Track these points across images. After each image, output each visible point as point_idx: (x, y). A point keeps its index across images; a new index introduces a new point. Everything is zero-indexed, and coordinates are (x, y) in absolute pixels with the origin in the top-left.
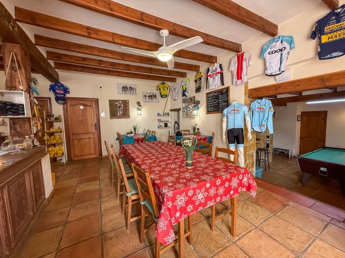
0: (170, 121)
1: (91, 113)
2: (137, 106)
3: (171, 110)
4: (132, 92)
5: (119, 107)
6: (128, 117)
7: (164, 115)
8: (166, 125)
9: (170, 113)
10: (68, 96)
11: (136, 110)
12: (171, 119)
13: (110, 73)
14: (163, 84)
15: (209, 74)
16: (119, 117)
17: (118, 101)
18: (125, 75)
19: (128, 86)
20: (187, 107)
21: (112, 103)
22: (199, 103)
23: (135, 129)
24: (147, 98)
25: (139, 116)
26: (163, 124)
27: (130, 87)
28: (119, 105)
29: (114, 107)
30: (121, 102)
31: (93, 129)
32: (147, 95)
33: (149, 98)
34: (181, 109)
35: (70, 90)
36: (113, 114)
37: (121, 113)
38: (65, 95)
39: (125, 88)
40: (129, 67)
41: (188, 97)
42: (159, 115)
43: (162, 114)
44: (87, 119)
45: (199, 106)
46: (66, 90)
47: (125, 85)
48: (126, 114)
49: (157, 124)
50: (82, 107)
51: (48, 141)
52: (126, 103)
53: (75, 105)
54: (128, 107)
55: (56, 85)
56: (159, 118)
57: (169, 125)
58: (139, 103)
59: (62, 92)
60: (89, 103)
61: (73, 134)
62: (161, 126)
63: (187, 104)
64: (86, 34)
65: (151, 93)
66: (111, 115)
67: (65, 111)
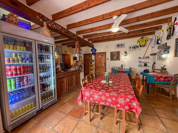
0: (150, 62)
1: (103, 58)
2: (125, 54)
3: (151, 55)
4: (122, 47)
5: (115, 55)
6: (119, 60)
7: (144, 58)
8: (146, 65)
9: (150, 57)
10: (96, 52)
11: (124, 56)
12: (151, 61)
13: (110, 40)
14: (142, 38)
15: (176, 22)
16: (115, 60)
17: (114, 52)
18: (117, 39)
19: (120, 44)
20: (160, 52)
21: (112, 54)
22: (170, 48)
23: (122, 66)
24: (132, 48)
25: (125, 59)
26: (143, 64)
27: (121, 44)
28: (115, 54)
29: (112, 55)
30: (116, 52)
31: (104, 65)
32: (132, 47)
33: (133, 49)
34: (157, 54)
35: (97, 50)
36: (112, 59)
37: (116, 58)
38: (95, 52)
39: (118, 46)
40: (116, 35)
41: (161, 44)
42: (140, 58)
43: (143, 58)
44: (102, 61)
45: (170, 50)
46: (96, 50)
47: (118, 44)
48: (118, 58)
49: (138, 64)
50: (100, 56)
51: (90, 68)
52: (118, 53)
53: (98, 55)
54: (120, 54)
55: (93, 49)
56: (140, 60)
57: (148, 64)
58: (126, 53)
59: (94, 51)
60: (102, 54)
61: (97, 67)
62: (141, 65)
63: (161, 50)
64: (91, 31)
65: (134, 45)
66: (111, 59)
67: (95, 58)
